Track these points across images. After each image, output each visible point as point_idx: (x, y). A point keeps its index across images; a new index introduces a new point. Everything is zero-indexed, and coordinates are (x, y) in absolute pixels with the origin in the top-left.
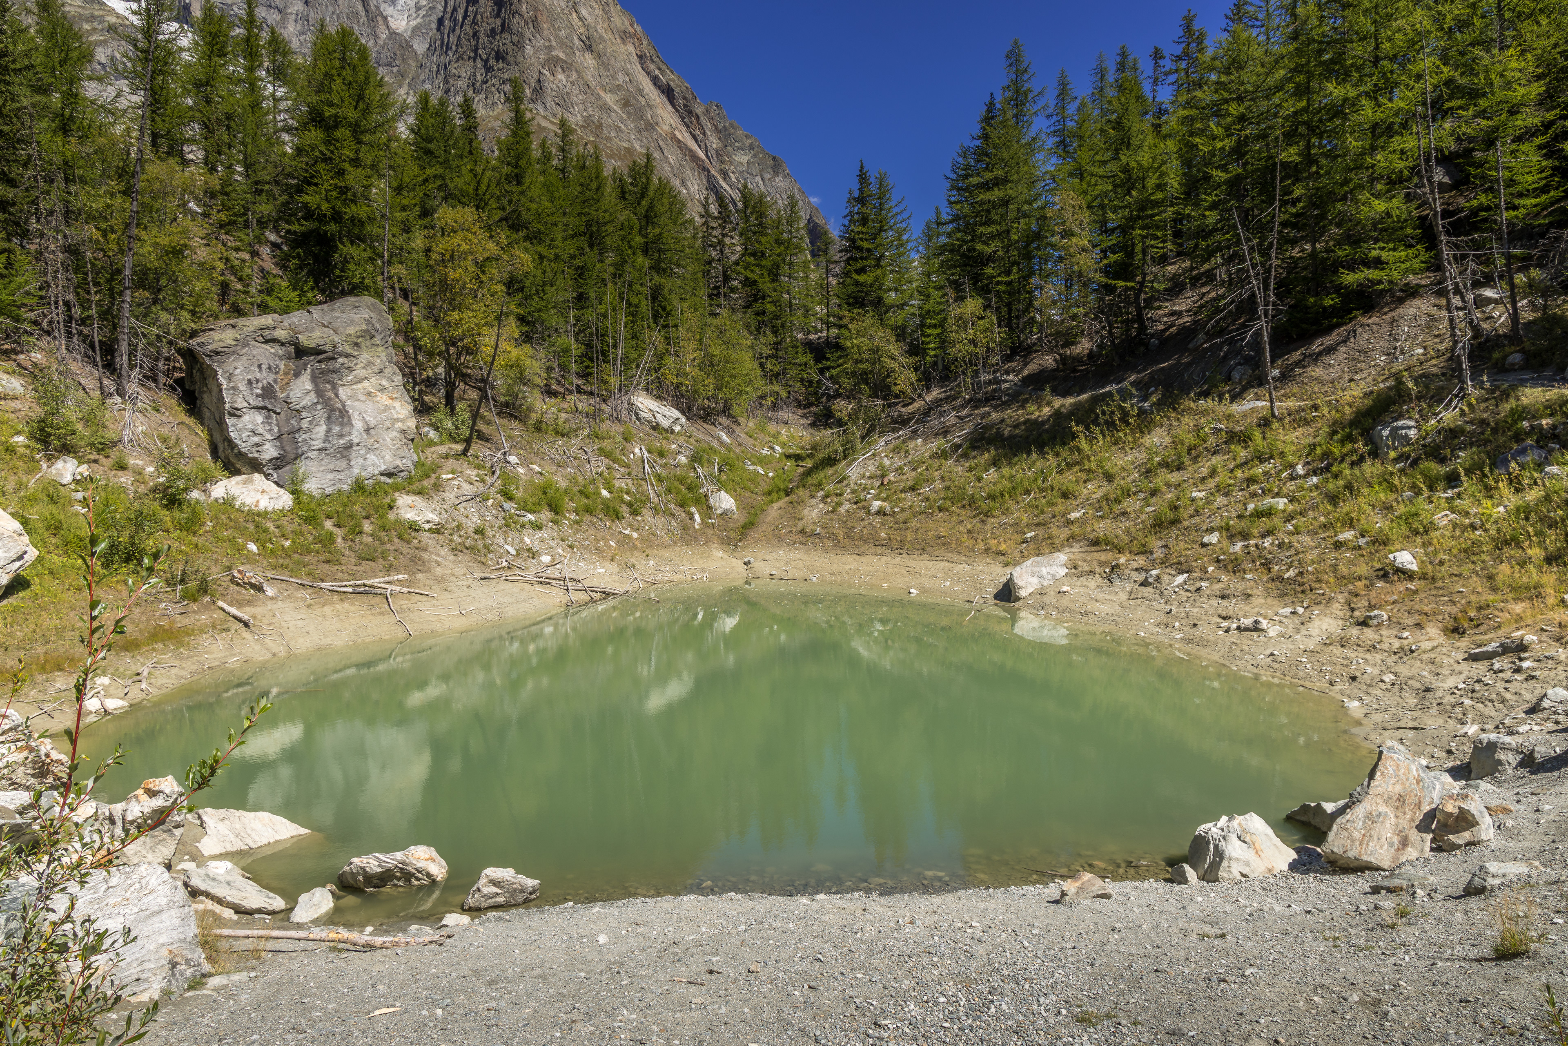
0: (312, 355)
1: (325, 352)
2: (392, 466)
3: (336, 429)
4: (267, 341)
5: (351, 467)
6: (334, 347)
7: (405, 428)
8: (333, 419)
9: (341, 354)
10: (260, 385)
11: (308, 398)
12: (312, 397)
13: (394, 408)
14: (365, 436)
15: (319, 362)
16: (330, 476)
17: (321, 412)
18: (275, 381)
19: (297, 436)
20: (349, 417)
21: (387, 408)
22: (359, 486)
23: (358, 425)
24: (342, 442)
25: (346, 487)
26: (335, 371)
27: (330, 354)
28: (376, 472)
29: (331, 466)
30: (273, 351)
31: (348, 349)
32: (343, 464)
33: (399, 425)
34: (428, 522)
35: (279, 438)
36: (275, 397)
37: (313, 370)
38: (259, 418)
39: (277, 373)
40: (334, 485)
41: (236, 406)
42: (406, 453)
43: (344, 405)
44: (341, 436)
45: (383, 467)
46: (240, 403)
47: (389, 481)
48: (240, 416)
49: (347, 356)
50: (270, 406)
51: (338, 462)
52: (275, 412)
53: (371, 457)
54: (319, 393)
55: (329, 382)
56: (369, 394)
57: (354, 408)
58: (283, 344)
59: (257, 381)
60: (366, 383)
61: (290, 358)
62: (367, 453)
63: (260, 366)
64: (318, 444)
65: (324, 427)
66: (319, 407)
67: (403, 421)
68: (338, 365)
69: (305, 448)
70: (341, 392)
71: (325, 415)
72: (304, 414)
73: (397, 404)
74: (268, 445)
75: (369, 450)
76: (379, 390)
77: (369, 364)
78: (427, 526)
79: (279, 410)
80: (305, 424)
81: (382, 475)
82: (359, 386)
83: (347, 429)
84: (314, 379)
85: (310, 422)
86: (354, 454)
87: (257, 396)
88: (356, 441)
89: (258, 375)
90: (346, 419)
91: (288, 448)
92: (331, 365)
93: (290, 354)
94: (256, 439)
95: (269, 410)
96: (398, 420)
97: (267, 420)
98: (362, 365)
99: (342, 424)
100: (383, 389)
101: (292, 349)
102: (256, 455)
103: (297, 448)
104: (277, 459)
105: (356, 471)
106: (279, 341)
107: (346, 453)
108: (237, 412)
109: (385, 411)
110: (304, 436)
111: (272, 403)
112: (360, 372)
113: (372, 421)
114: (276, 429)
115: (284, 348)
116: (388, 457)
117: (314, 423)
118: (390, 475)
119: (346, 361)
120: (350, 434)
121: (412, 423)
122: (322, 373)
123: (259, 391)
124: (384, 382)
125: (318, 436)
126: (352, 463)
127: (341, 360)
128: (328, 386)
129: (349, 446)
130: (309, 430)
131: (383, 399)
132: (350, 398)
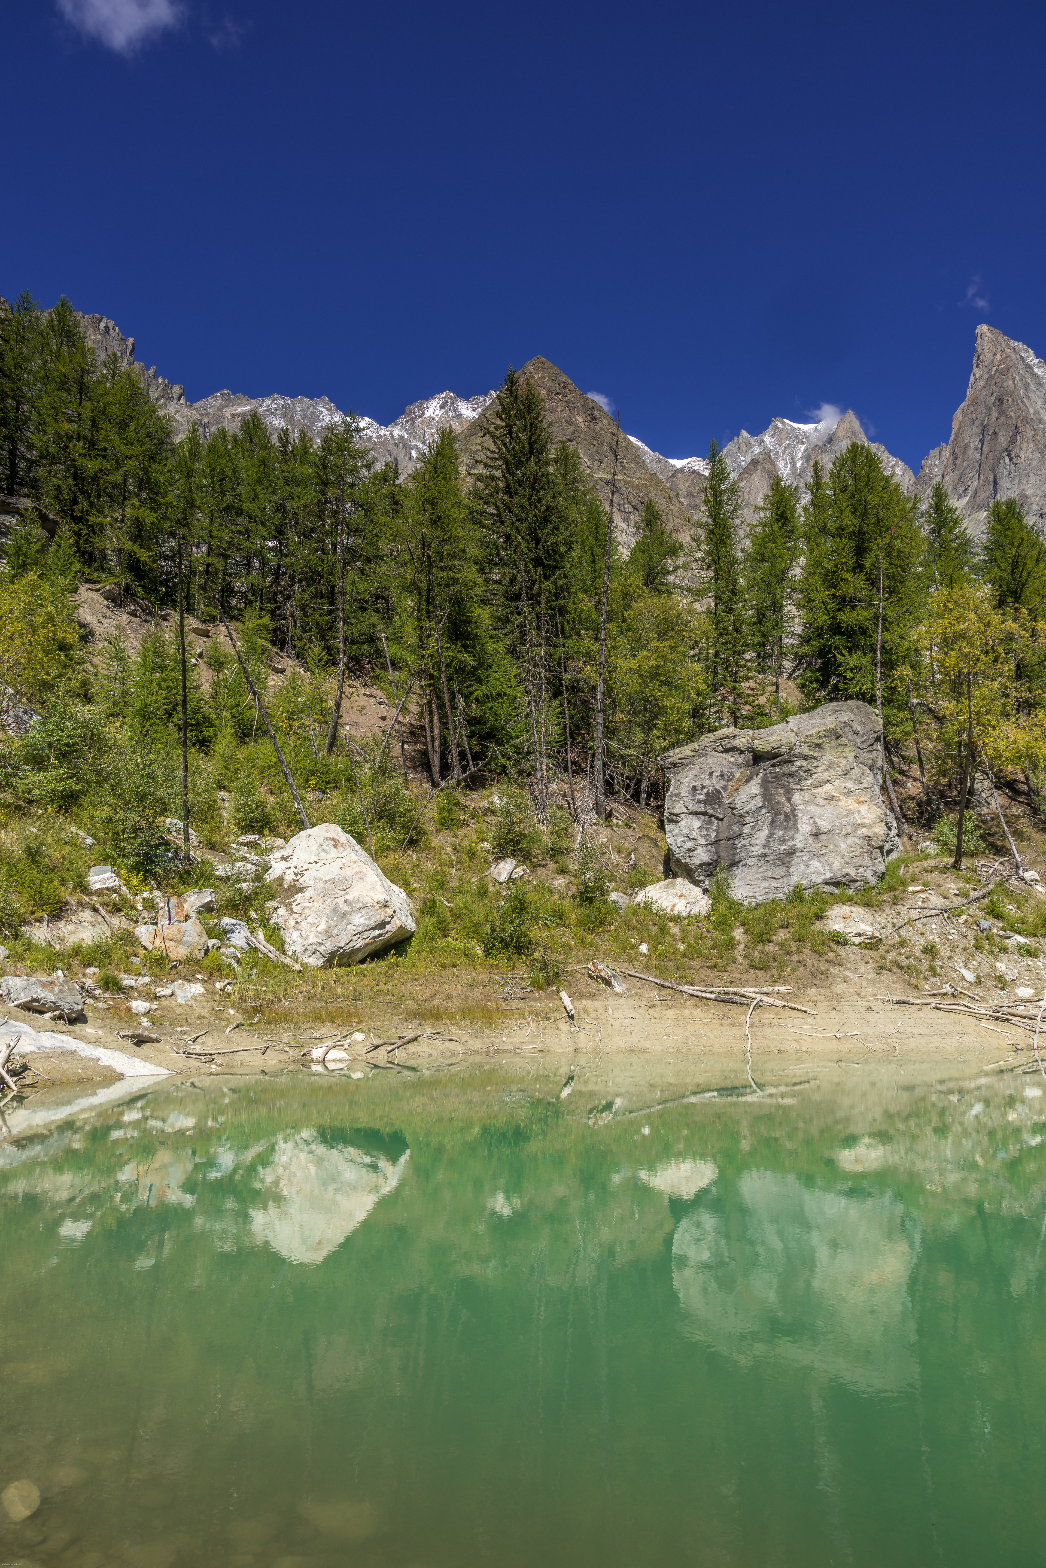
0: (769, 759)
1: (780, 755)
2: (840, 874)
3: (779, 834)
4: (727, 751)
5: (790, 874)
6: (791, 749)
7: (870, 834)
8: (777, 823)
9: (798, 756)
10: (705, 790)
11: (753, 802)
12: (758, 802)
13: (859, 812)
14: (811, 841)
15: (773, 766)
16: (765, 884)
17: (765, 817)
18: (725, 788)
19: (736, 842)
20: (796, 821)
21: (851, 812)
22: (797, 896)
23: (805, 827)
24: (783, 847)
25: (781, 896)
26: (791, 775)
27: (786, 757)
28: (819, 881)
29: (769, 874)
30: (732, 760)
31: (806, 750)
32: (782, 871)
33: (864, 831)
34: (859, 935)
35: (716, 842)
36: (720, 804)
37: (765, 775)
38: (696, 823)
39: (728, 780)
40: (768, 893)
41: (674, 811)
42: (867, 862)
43: (794, 809)
44: (783, 841)
45: (828, 875)
46: (679, 808)
47: (836, 891)
48: (677, 822)
49: (806, 758)
50: (711, 812)
51: (777, 870)
52: (717, 818)
53: (815, 864)
54: (767, 796)
55: (783, 787)
56: (831, 798)
57: (805, 812)
58: (742, 752)
59: (703, 787)
60: (828, 787)
61: (748, 766)
62: (811, 859)
63: (711, 774)
64: (757, 850)
65: (766, 832)
66: (764, 811)
67: (868, 826)
68: (794, 768)
69: (743, 855)
70: (797, 798)
71: (769, 820)
72: (747, 820)
73: (864, 809)
74: (700, 850)
75: (814, 855)
76: (844, 794)
77: (832, 766)
78: (857, 940)
79: (721, 816)
80: (746, 830)
81: (827, 884)
82: (820, 790)
83: (791, 833)
84: (765, 784)
85: (753, 828)
86: (795, 860)
87: (699, 801)
88: (799, 846)
89: (706, 782)
90: (791, 823)
91: (723, 854)
92: (787, 769)
93: (748, 761)
94: (690, 844)
95: (711, 816)
96: (862, 825)
97: (707, 826)
98: (824, 767)
99: (785, 829)
100: (848, 792)
101: (750, 756)
102: (687, 861)
103: (734, 855)
104: (709, 864)
105: (794, 879)
106: (738, 749)
107: (787, 859)
108: (675, 818)
109: (847, 815)
110: (744, 842)
111: (714, 809)
112: (821, 775)
113: (824, 825)
114: (713, 835)
115: (743, 756)
116: (836, 865)
117: (756, 828)
118: (837, 884)
119: (804, 763)
120: (793, 838)
121: (880, 829)
122: (776, 777)
123: (702, 797)
124: (849, 785)
125: (758, 842)
126: (791, 870)
127: (798, 763)
128: (781, 791)
129: (792, 852)
130: (750, 835)
131: (848, 803)
132: (805, 802)
